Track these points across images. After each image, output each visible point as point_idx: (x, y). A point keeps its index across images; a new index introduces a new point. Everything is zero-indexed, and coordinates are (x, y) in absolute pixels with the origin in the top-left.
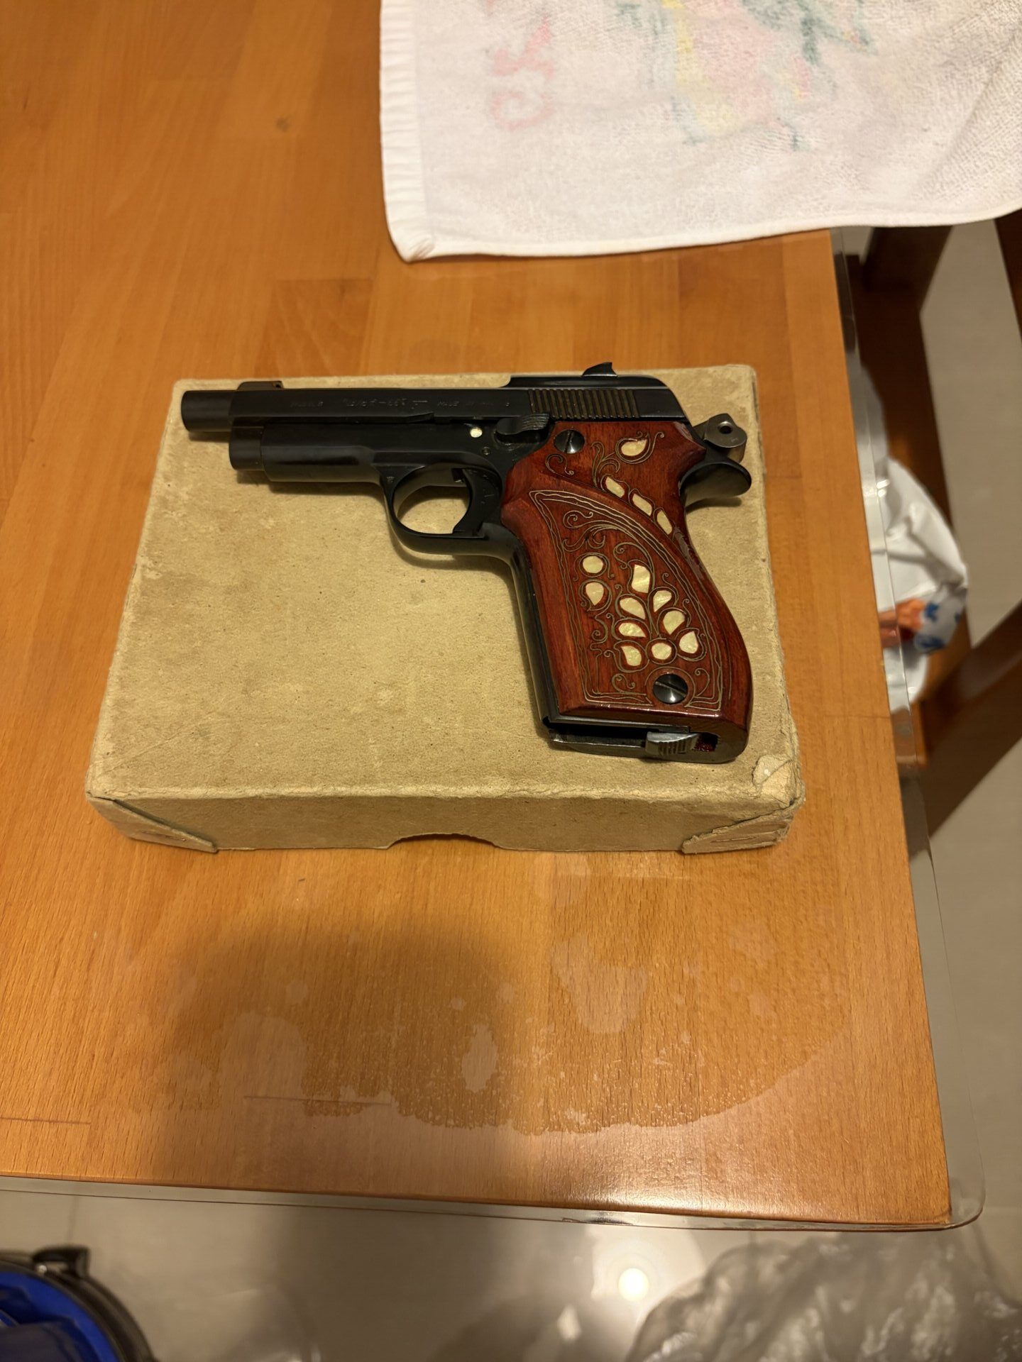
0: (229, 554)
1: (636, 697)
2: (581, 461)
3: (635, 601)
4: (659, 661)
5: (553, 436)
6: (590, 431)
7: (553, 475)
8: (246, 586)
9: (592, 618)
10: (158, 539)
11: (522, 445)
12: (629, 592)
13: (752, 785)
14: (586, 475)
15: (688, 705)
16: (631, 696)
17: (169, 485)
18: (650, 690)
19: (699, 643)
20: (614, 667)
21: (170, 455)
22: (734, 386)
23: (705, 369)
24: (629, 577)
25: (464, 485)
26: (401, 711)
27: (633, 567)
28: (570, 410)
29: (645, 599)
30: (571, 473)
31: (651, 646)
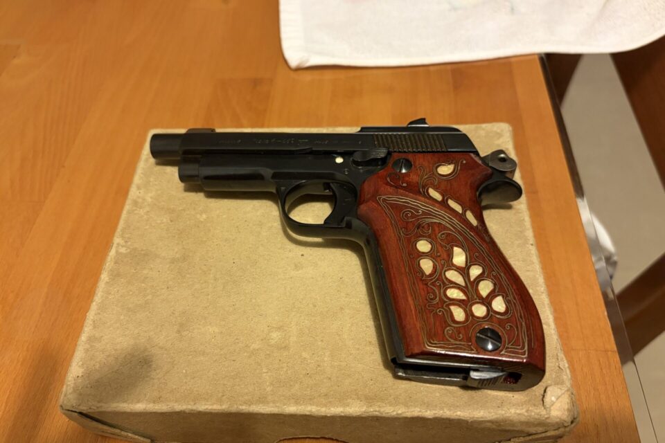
0: (174, 237)
1: (463, 345)
2: (410, 178)
3: (456, 273)
4: (478, 318)
5: (390, 162)
6: (416, 159)
7: (391, 186)
8: (184, 258)
9: (426, 284)
10: (129, 227)
11: (370, 168)
12: (452, 266)
13: (543, 408)
14: (415, 187)
15: (503, 352)
16: (460, 344)
17: (140, 193)
18: (474, 340)
19: (506, 305)
20: (446, 322)
21: (142, 173)
22: (499, 135)
23: (479, 125)
24: (450, 255)
25: (331, 194)
26: (286, 348)
27: (452, 248)
28: (401, 146)
29: (464, 271)
30: (404, 185)
31: (471, 306)
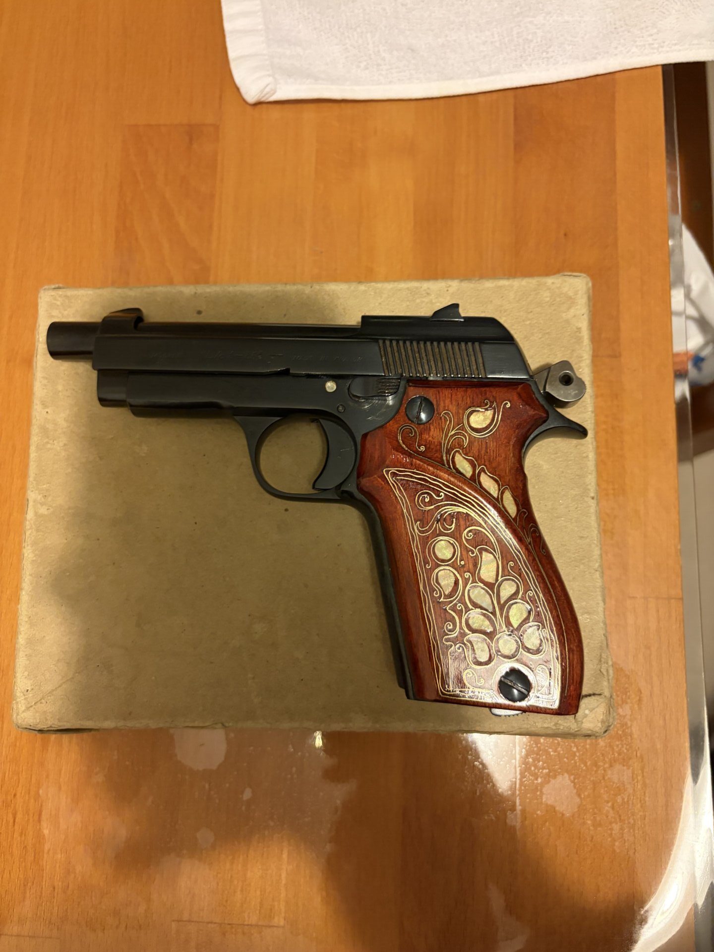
0: (109, 484)
1: (484, 693)
2: (431, 433)
3: (483, 591)
4: (505, 656)
6: (440, 399)
7: (405, 452)
9: (444, 609)
10: (44, 472)
12: (478, 581)
14: (436, 451)
15: (530, 703)
16: (481, 693)
17: (47, 412)
18: (496, 687)
19: (541, 639)
20: (465, 662)
24: (478, 565)
26: (274, 645)
27: (481, 554)
28: (420, 369)
29: (492, 587)
30: (423, 448)
